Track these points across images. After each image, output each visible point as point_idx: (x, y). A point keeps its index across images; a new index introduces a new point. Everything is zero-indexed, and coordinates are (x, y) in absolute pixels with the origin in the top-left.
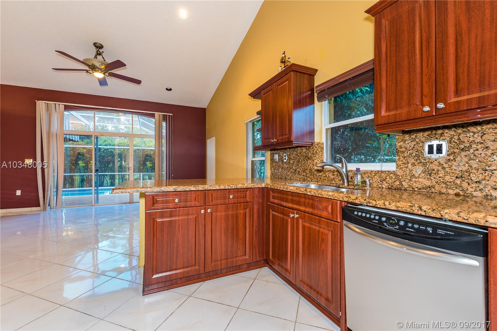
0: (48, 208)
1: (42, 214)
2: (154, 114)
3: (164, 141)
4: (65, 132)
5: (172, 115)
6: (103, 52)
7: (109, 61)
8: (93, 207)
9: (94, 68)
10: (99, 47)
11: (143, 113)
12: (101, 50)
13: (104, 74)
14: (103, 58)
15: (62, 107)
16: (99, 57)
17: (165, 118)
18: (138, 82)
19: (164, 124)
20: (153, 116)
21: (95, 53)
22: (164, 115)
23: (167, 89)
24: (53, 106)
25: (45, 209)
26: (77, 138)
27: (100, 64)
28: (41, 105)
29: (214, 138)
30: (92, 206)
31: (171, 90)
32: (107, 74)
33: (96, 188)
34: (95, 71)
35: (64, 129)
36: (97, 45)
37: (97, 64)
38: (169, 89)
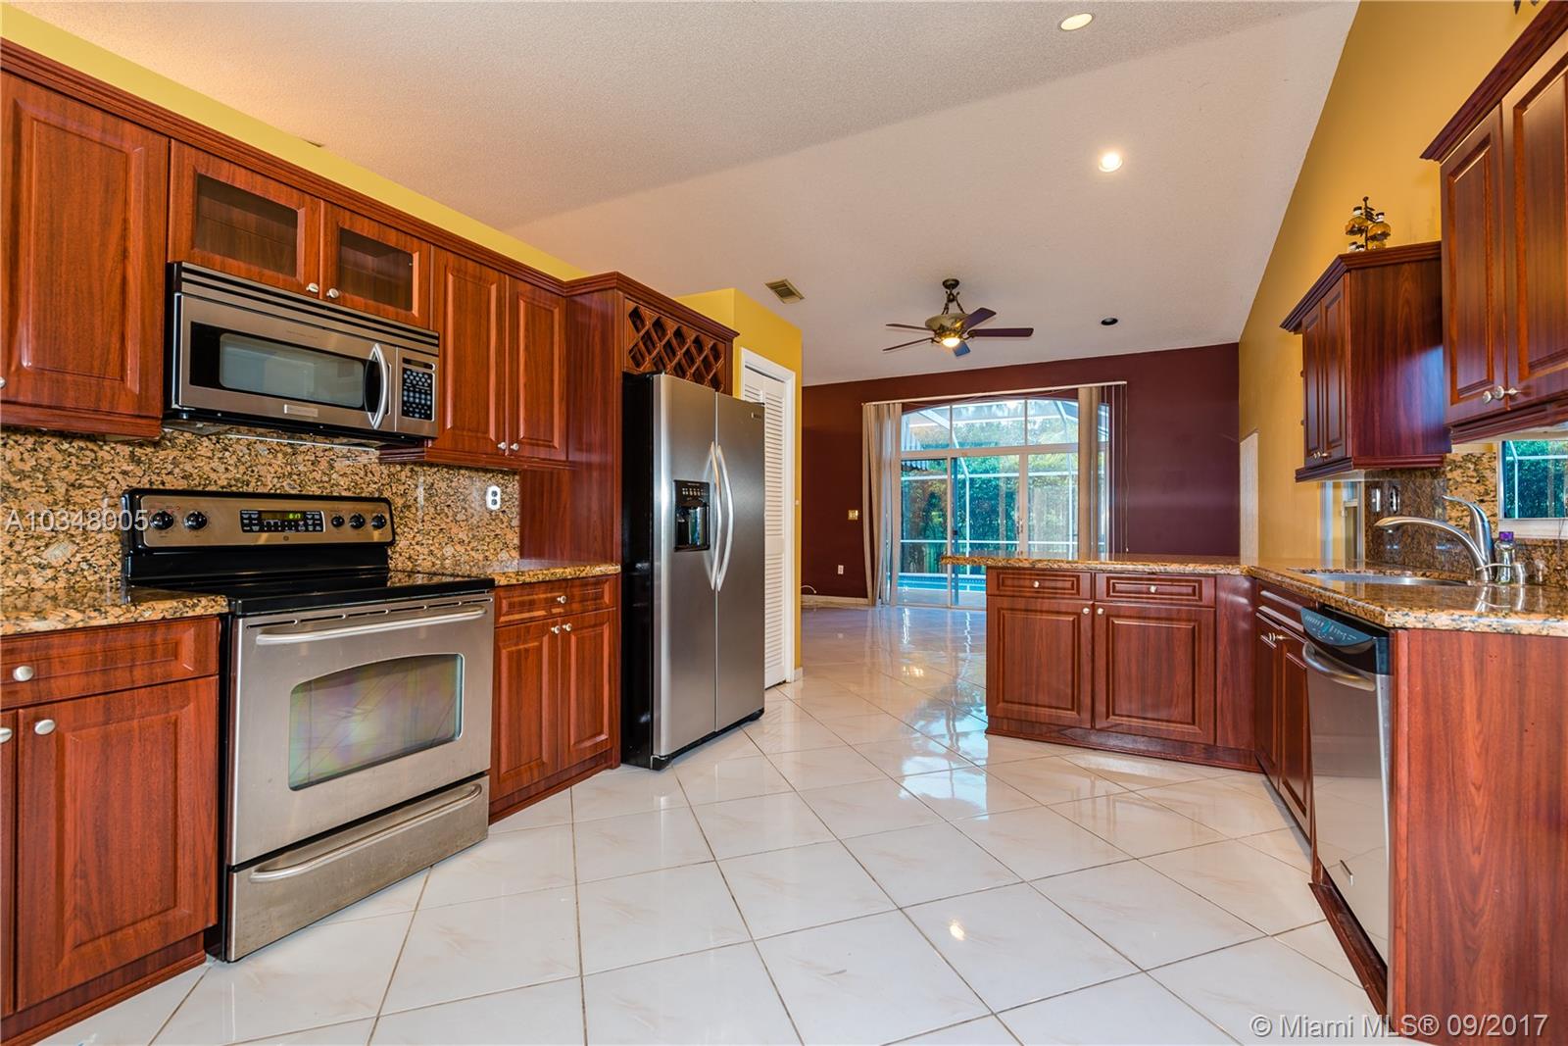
0: (879, 601)
1: (870, 610)
2: (1077, 389)
3: (1103, 458)
4: (903, 457)
5: (1125, 383)
6: (958, 293)
7: (970, 310)
8: (950, 611)
9: (941, 331)
10: (951, 285)
11: (1051, 391)
12: (955, 292)
13: (960, 337)
14: (959, 305)
15: (899, 408)
16: (953, 307)
17: (1105, 396)
18: (1027, 333)
19: (1104, 413)
20: (1073, 395)
21: (945, 301)
22: (1103, 387)
23: (1104, 323)
24: (886, 407)
25: (874, 604)
26: (925, 465)
27: (953, 320)
28: (869, 408)
29: (1256, 435)
30: (947, 607)
31: (1114, 321)
32: (965, 336)
33: (953, 576)
34: (945, 336)
35: (903, 449)
36: (949, 283)
37: (947, 323)
38: (1108, 321)
